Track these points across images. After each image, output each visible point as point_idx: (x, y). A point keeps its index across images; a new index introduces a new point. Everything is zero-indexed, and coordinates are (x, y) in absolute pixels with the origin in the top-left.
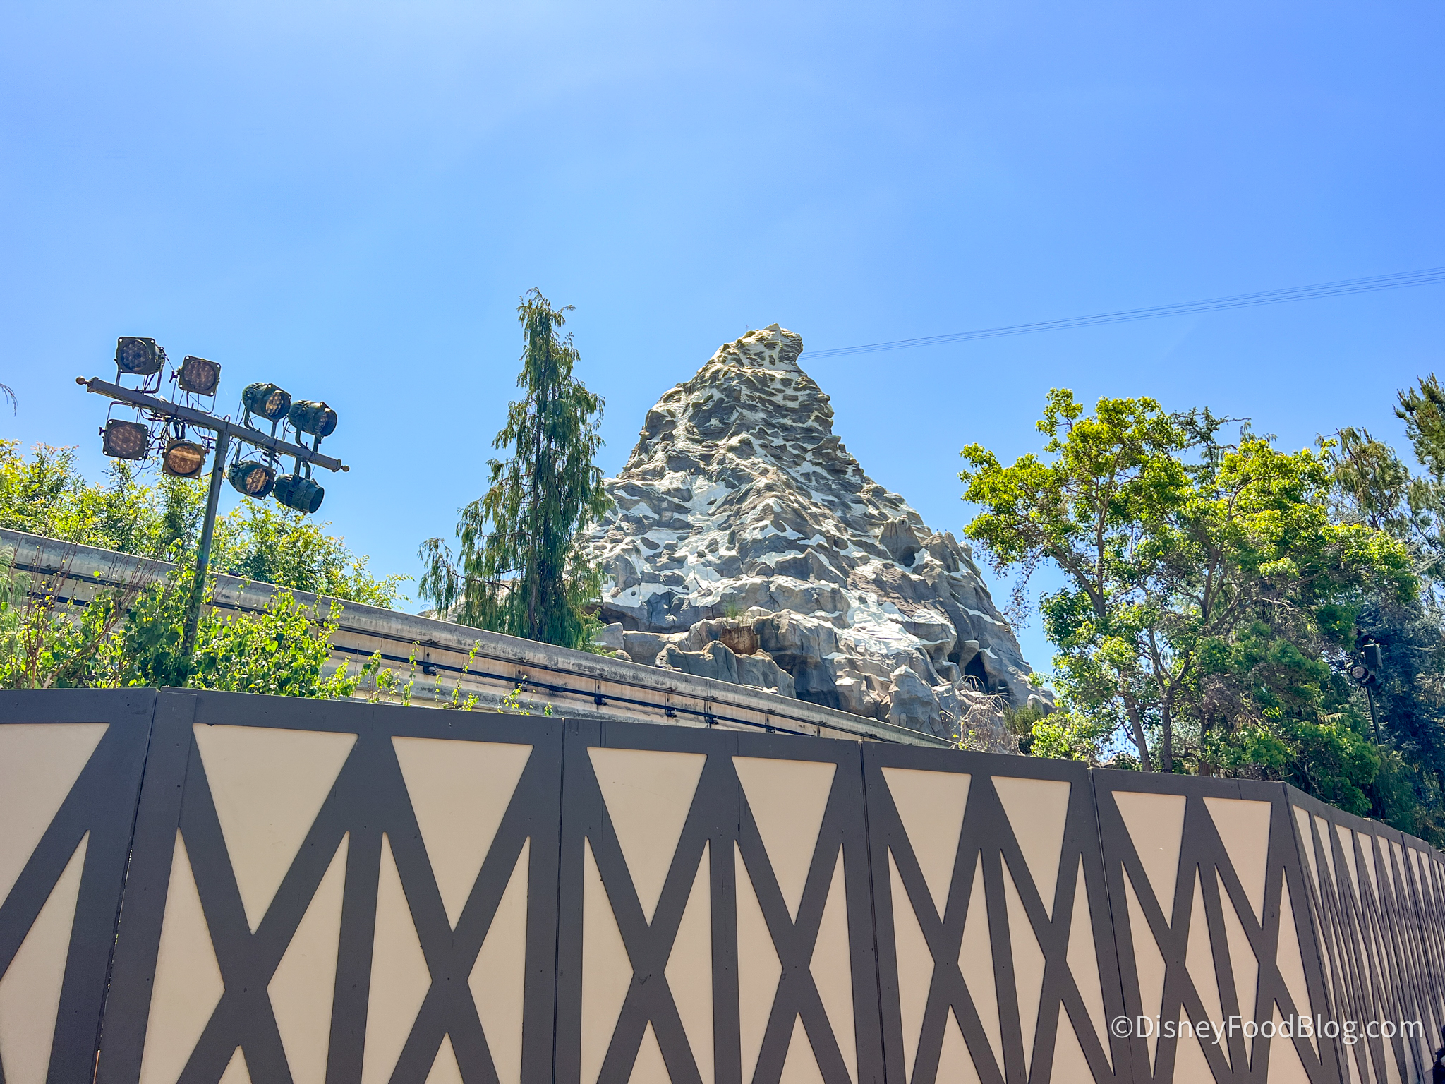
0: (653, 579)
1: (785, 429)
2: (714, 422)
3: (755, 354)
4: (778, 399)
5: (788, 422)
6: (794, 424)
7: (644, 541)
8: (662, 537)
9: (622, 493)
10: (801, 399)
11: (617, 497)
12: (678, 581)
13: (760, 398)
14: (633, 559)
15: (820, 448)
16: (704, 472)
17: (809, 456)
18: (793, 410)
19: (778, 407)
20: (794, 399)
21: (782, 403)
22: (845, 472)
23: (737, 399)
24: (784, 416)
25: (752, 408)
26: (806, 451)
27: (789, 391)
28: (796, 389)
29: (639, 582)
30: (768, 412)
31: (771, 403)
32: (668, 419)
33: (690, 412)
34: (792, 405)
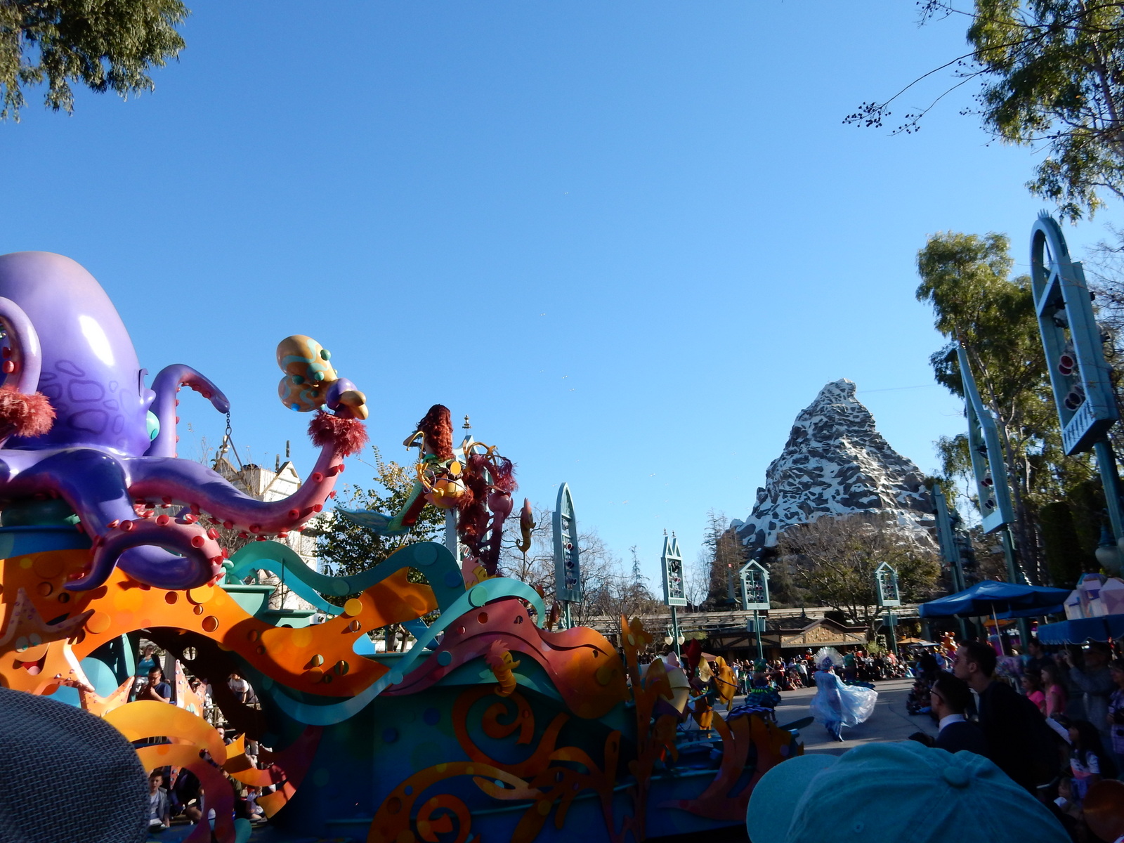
0: (818, 510)
1: (856, 432)
2: (825, 432)
3: (837, 395)
4: (851, 418)
5: (856, 428)
6: (859, 429)
7: (810, 492)
8: (817, 490)
9: (795, 471)
10: (861, 417)
11: (794, 473)
12: (828, 510)
13: (843, 419)
14: (809, 502)
15: (872, 439)
16: (826, 458)
17: (867, 443)
18: (858, 423)
19: (851, 422)
20: (857, 417)
21: (852, 420)
22: (884, 449)
23: (834, 421)
24: (855, 426)
25: (841, 424)
26: (865, 441)
27: (855, 414)
28: (858, 412)
29: (813, 512)
30: (847, 425)
31: (849, 420)
32: (803, 429)
33: (813, 427)
34: (857, 420)
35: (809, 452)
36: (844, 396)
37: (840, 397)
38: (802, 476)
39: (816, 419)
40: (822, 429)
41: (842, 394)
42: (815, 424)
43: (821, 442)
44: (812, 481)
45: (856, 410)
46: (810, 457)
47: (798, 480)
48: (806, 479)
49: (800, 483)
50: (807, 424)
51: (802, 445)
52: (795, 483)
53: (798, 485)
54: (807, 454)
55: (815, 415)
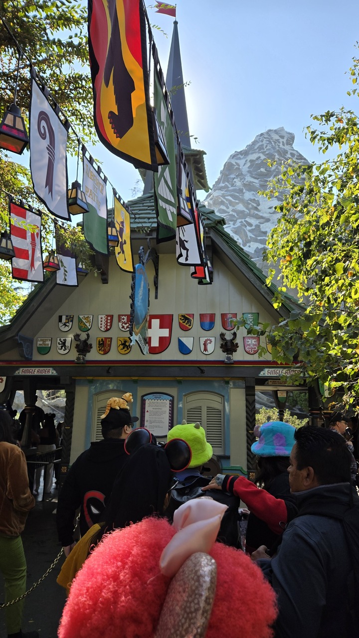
32: (237, 166)
33: (249, 164)
35: (245, 185)
36: (283, 142)
37: (279, 143)
38: (238, 204)
39: (253, 157)
40: (259, 166)
41: (281, 140)
42: (251, 161)
43: (258, 179)
44: (247, 211)
45: (296, 157)
46: (244, 191)
47: (231, 208)
48: (240, 207)
49: (233, 210)
50: (241, 162)
51: (235, 180)
52: (228, 210)
53: (231, 213)
54: (242, 187)
55: (252, 153)
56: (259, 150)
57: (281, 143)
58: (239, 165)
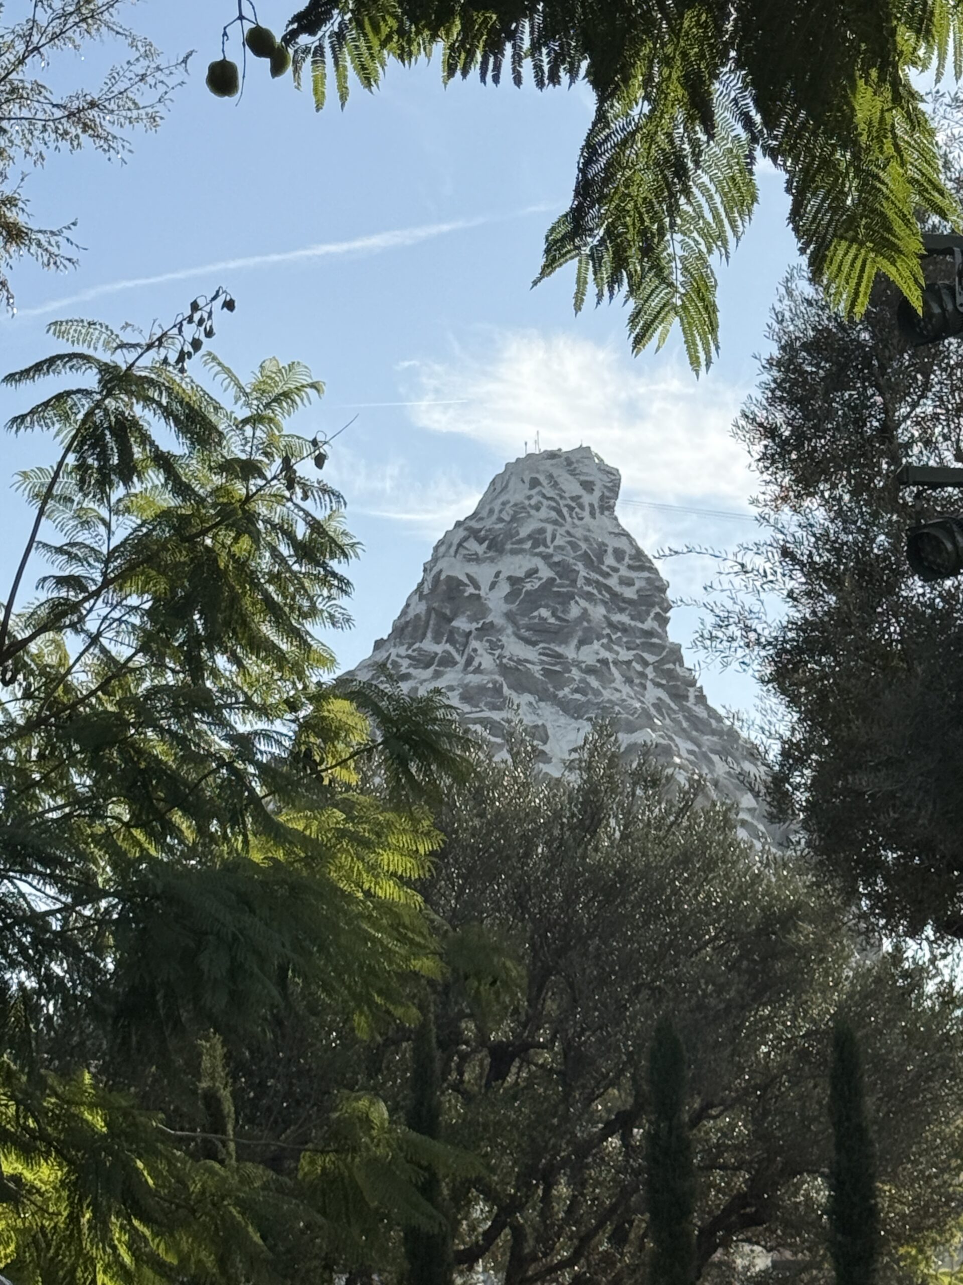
1: (625, 630)
4: (613, 582)
5: (624, 618)
6: (633, 623)
10: (639, 584)
13: (597, 581)
15: (662, 661)
16: (554, 699)
18: (630, 602)
19: (616, 596)
20: (629, 583)
21: (618, 589)
22: (688, 698)
23: (574, 582)
24: (622, 610)
25: (589, 597)
27: (624, 571)
28: (630, 567)
30: (606, 604)
31: (608, 589)
32: (471, 590)
33: (504, 588)
34: (629, 593)
36: (591, 505)
37: (581, 507)
40: (534, 600)
42: (513, 581)
43: (534, 644)
45: (627, 560)
50: (484, 573)
56: (534, 546)
57: (587, 508)
58: (477, 587)
